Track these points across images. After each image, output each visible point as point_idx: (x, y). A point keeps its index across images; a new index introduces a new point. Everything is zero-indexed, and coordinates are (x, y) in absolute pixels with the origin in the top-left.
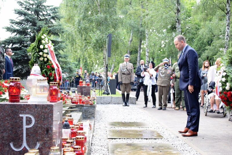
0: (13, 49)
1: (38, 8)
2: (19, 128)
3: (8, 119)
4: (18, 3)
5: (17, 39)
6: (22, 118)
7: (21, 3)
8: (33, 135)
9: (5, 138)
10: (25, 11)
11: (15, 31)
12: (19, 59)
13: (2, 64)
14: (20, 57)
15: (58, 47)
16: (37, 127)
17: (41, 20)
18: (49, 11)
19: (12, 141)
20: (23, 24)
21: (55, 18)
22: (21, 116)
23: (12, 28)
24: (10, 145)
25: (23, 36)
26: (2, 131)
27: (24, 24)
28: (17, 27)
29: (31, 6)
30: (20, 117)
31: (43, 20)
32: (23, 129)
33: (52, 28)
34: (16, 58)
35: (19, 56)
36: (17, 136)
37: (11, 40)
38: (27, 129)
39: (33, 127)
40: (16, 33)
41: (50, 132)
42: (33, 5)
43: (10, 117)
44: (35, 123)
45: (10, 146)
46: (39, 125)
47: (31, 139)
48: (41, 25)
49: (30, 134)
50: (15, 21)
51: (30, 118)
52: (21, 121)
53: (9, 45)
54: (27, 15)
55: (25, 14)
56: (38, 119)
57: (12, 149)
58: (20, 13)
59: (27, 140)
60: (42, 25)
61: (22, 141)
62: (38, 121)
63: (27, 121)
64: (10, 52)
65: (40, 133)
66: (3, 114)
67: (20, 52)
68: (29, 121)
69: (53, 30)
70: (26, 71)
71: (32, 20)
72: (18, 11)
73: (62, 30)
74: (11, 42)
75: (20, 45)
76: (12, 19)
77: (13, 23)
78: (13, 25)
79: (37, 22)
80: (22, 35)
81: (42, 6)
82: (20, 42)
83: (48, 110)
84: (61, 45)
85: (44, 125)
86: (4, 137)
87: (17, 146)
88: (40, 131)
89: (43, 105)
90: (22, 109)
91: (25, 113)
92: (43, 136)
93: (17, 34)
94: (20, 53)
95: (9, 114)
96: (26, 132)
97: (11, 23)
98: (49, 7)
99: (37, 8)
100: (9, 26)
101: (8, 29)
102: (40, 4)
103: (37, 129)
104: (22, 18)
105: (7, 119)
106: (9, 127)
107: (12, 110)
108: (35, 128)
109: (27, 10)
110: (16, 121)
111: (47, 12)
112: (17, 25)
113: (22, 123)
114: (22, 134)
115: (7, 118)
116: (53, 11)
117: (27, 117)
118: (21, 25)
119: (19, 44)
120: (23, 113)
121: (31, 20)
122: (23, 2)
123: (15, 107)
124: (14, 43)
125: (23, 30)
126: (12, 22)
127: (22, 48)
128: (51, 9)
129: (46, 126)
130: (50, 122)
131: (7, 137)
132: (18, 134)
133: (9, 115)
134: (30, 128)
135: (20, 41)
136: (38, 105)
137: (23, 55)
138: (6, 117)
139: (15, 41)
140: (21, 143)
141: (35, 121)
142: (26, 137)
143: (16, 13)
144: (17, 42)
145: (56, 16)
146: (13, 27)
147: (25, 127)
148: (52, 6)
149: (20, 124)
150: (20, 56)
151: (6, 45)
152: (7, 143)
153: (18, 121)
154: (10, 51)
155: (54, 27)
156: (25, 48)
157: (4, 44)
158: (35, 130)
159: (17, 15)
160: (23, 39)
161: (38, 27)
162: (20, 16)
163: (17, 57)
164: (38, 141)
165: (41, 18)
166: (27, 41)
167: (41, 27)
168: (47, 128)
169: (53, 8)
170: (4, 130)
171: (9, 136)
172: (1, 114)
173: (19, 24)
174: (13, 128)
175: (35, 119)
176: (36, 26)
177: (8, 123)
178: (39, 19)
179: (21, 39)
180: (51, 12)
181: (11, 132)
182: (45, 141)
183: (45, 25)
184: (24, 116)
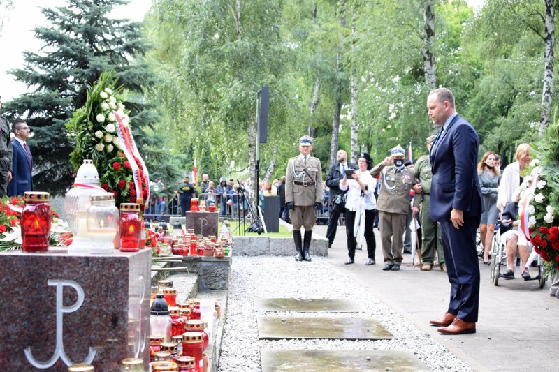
0: (32, 123)
1: (91, 24)
2: (45, 312)
3: (21, 293)
4: (43, 12)
5: (42, 100)
6: (54, 288)
7: (52, 12)
8: (80, 331)
9: (12, 337)
10: (61, 32)
11: (35, 79)
12: (46, 146)
13: (6, 159)
14: (48, 143)
15: (140, 119)
16: (89, 310)
17: (98, 54)
18: (119, 31)
19: (29, 345)
20: (56, 62)
21: (134, 50)
23: (30, 72)
25: (56, 92)
26: (5, 320)
27: (59, 63)
28: (41, 71)
29: (76, 21)
30: (48, 287)
31: (104, 54)
32: (55, 317)
33: (126, 72)
34: (38, 144)
35: (45, 141)
36: (41, 333)
37: (26, 102)
38: (65, 316)
39: (80, 311)
40: (38, 85)
41: (121, 323)
42: (79, 17)
43: (25, 286)
44: (84, 302)
45: (23, 355)
46: (95, 308)
47: (76, 340)
48: (98, 66)
49: (73, 328)
50: (37, 55)
51: (73, 290)
52: (51, 298)
53: (21, 114)
54: (66, 41)
55: (61, 40)
56: (93, 293)
57: (29, 363)
58: (49, 37)
59: (64, 341)
60: (101, 64)
61: (54, 344)
62: (92, 296)
63: (65, 296)
64: (25, 131)
65: (96, 325)
66: (8, 280)
67: (49, 130)
68: (70, 297)
69: (128, 78)
70: (64, 175)
71: (78, 55)
72: (44, 31)
73: (150, 79)
74: (26, 105)
75: (50, 113)
76: (30, 51)
77: (32, 61)
78: (30, 64)
79: (91, 59)
80: (54, 91)
81: (102, 21)
82: (50, 105)
83: (116, 270)
84: (147, 114)
85: (107, 306)
86: (9, 335)
87: (42, 356)
88: (96, 321)
89: (104, 259)
90: (53, 267)
91: (61, 278)
92: (104, 333)
93: (41, 88)
94: (48, 133)
95: (23, 279)
96: (64, 322)
97: (26, 60)
98: (118, 22)
99: (89, 25)
100: (22, 68)
101: (21, 75)
102: (98, 16)
103: (89, 316)
104: (55, 48)
105: (18, 293)
106: (22, 311)
107: (29, 270)
108: (85, 313)
109: (65, 30)
110: (38, 296)
111: (113, 34)
112: (41, 65)
113: (54, 301)
114: (54, 327)
115: (17, 290)
116: (129, 31)
117: (65, 288)
118: (52, 64)
119: (46, 111)
120: (57, 278)
121: (74, 53)
122: (55, 10)
123: (37, 263)
124: (33, 110)
125: (57, 78)
126: (30, 58)
127: (54, 120)
128: (123, 28)
129: (110, 308)
130: (121, 298)
131: (16, 334)
132: (43, 328)
133: (22, 282)
134: (74, 314)
135: (48, 104)
136: (93, 259)
137: (57, 136)
138: (16, 286)
139: (36, 105)
140: (50, 350)
141: (85, 297)
142: (64, 334)
143: (38, 37)
144: (41, 105)
145: (136, 45)
146: (31, 69)
147: (61, 310)
148: (127, 20)
149: (49, 303)
150: (49, 139)
151: (16, 112)
152: (17, 350)
153: (43, 296)
154: (25, 128)
155: (131, 70)
156: (61, 121)
157: (10, 110)
158: (84, 317)
159: (43, 42)
160: (57, 100)
161: (93, 71)
162: (49, 45)
163: (40, 141)
164: (91, 344)
165: (99, 48)
166: (66, 103)
167: (99, 69)
168: (114, 314)
169: (127, 25)
170: (11, 317)
171: (22, 333)
172: (4, 279)
173: (47, 64)
174: (31, 313)
175: (85, 292)
176: (88, 68)
177: (20, 300)
178: (95, 51)
179: (52, 99)
180: (123, 34)
181: (26, 323)
182: (110, 345)
183: (109, 66)
184: (59, 285)
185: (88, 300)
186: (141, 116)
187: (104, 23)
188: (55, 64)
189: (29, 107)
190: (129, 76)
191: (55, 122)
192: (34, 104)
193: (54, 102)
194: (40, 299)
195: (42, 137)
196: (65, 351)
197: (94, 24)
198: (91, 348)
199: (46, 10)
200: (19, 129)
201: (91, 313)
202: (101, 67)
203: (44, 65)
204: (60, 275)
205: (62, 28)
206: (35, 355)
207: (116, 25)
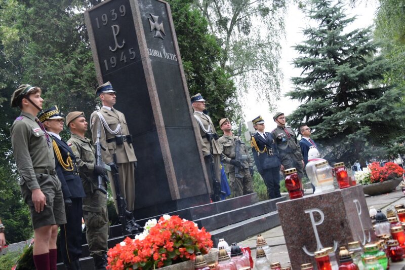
0: (310, 124)
1: (330, 45)
2: (307, 227)
3: (294, 219)
4: (296, 49)
5: (312, 107)
6: (308, 214)
7: (302, 47)
8: (327, 233)
9: (295, 242)
10: (312, 57)
11: (304, 95)
12: (323, 137)
13: (298, 152)
14: (324, 134)
15: (385, 98)
16: (328, 222)
17: (343, 62)
18: (352, 42)
19: (304, 245)
20: (315, 78)
21: (367, 51)
22: (306, 212)
23: (299, 91)
24: (302, 249)
25: (320, 99)
26: (290, 234)
27: (318, 78)
28: (306, 88)
29: (320, 47)
30: (305, 214)
31: (346, 61)
32: (313, 228)
33: (365, 68)
34: (318, 137)
35: (322, 133)
36: (308, 238)
37: (302, 112)
38: (317, 227)
39: (324, 223)
40: (307, 97)
41: (345, 225)
42: (321, 43)
43: (295, 215)
44: (325, 218)
45: (303, 251)
46: (331, 220)
47: (326, 238)
48: (343, 72)
49: (322, 232)
50: (301, 78)
51: (318, 213)
52: (308, 219)
53: (302, 120)
54: (317, 63)
55: (313, 63)
56: (327, 212)
57: (306, 254)
58: (305, 64)
59: (321, 240)
60: (345, 70)
61: (316, 242)
62: (328, 214)
63: (315, 217)
64: (307, 131)
65: (334, 229)
66: (286, 215)
67: (322, 125)
68: (317, 217)
69: (368, 73)
71: (327, 69)
72: (300, 61)
73: (385, 67)
74: (303, 114)
75: (320, 114)
77: (298, 83)
78: (298, 86)
79: (337, 68)
80: (318, 99)
81: (338, 40)
82: (319, 109)
83: (336, 198)
84: (389, 94)
85: (337, 218)
86: (293, 242)
87: (312, 249)
88: (333, 227)
89: (329, 194)
90: (305, 204)
91: (310, 208)
92: (339, 232)
93: (309, 99)
94: (322, 128)
95: (293, 212)
96: (318, 230)
97: (295, 83)
98: (350, 35)
99: (329, 46)
100: (293, 90)
101: (294, 95)
102: (333, 37)
103: (329, 225)
104: (310, 70)
105: (292, 220)
106: (297, 228)
107: (294, 207)
108: (326, 224)
109: (314, 56)
110: (302, 220)
111: (349, 45)
112: (305, 84)
113: (310, 220)
114: (314, 234)
115: (291, 218)
116: (360, 39)
117: (313, 213)
118: (312, 81)
119: (317, 114)
120: (308, 208)
121: (324, 69)
122: (303, 44)
123: (297, 203)
124: (309, 115)
125: (318, 89)
126: (297, 81)
127: (324, 118)
128: (354, 38)
129: (338, 219)
130: (342, 212)
131: (297, 240)
132: (309, 235)
133: (293, 214)
134: (321, 225)
135: (317, 108)
136: (323, 195)
137: (329, 128)
138: (290, 217)
139: (309, 111)
140: (315, 246)
141: (325, 215)
142: (319, 237)
143: (298, 67)
144: (312, 111)
145: (367, 47)
146: (300, 89)
147: (315, 225)
148: (356, 31)
149: (308, 222)
150: (324, 131)
151: (298, 120)
152: (299, 248)
153: (305, 219)
154: (307, 129)
155: (368, 66)
156: (329, 117)
157: (293, 119)
158: (327, 226)
159: (302, 69)
160: (322, 104)
161: (340, 76)
162: (307, 69)
163: (319, 134)
164: (334, 239)
165: (342, 58)
166: (329, 104)
167: (344, 74)
168: (341, 221)
169: (357, 35)
170: (292, 233)
171: (299, 239)
172: (284, 215)
173: (309, 82)
174: (301, 228)
175: (324, 212)
176: (337, 75)
177: (294, 223)
178: (339, 61)
179: (318, 105)
180: (356, 43)
181: (300, 234)
182: (344, 238)
183: (352, 69)
184: (310, 212)
185: (326, 216)
186: (386, 96)
187: (340, 40)
188: (315, 80)
189: (305, 114)
190: (368, 71)
191: (325, 119)
192: (308, 111)
193: (321, 106)
194: (304, 221)
195: (320, 132)
196: (322, 245)
197: (332, 44)
198: (334, 241)
199: (297, 47)
200: (303, 131)
201: (330, 223)
202: (345, 72)
203: (307, 83)
204: (309, 207)
205: (312, 55)
206: (308, 249)
207: (349, 38)
